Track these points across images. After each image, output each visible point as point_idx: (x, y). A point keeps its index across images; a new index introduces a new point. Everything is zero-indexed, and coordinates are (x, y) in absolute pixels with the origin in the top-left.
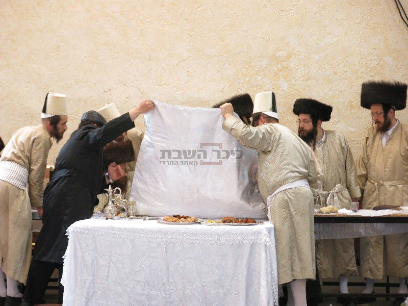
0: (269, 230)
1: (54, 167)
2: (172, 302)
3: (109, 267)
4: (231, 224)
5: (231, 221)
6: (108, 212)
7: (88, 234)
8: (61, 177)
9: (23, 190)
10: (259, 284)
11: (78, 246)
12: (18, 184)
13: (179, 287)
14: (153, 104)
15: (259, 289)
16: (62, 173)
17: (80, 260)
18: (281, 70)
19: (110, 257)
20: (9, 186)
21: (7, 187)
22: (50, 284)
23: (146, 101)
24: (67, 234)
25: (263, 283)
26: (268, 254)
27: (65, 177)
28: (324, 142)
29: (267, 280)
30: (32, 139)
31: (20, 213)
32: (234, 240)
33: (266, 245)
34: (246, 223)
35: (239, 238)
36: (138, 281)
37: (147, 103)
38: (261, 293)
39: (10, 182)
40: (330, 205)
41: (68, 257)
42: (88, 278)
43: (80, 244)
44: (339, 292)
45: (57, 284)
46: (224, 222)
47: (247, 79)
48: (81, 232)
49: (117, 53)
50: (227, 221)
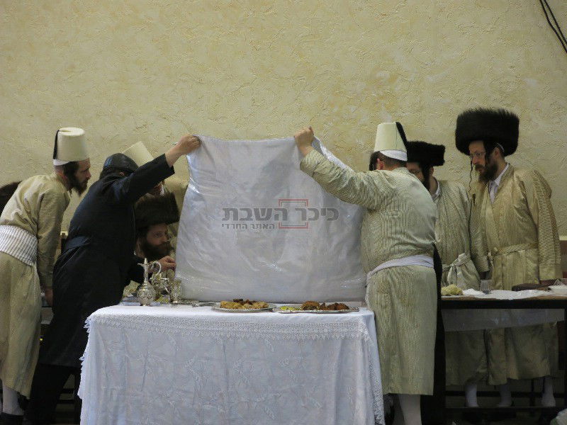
0: (367, 319)
1: (67, 234)
2: (233, 421)
3: (145, 372)
4: (315, 311)
5: (313, 308)
6: (143, 295)
7: (115, 326)
8: (78, 248)
9: (31, 266)
10: (354, 394)
11: (102, 344)
12: (25, 258)
13: (243, 399)
14: (199, 140)
15: (354, 402)
16: (79, 242)
17: (103, 364)
18: (382, 97)
19: (146, 358)
20: (12, 260)
21: (9, 262)
22: (64, 397)
23: (188, 137)
24: (86, 327)
25: (360, 393)
26: (366, 352)
27: (83, 247)
28: (440, 196)
29: (365, 389)
30: (40, 195)
31: (25, 298)
32: (318, 334)
33: (363, 340)
34: (335, 309)
35: (326, 331)
36: (185, 392)
37: (190, 140)
38: (357, 407)
39: (13, 255)
40: (452, 283)
41: (87, 359)
42: (116, 387)
43: (104, 340)
44: (465, 405)
45: (72, 397)
46: (305, 308)
47: (335, 110)
48: (105, 324)
49: (155, 75)
50: (309, 306)
